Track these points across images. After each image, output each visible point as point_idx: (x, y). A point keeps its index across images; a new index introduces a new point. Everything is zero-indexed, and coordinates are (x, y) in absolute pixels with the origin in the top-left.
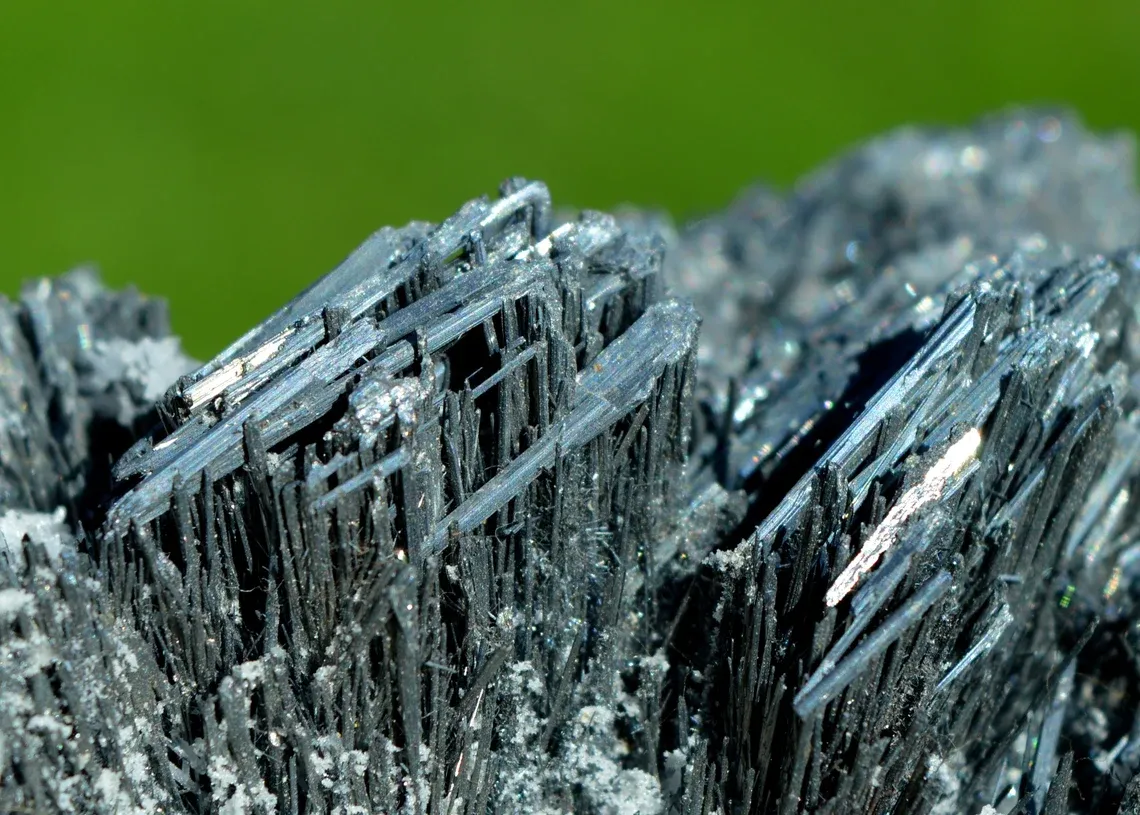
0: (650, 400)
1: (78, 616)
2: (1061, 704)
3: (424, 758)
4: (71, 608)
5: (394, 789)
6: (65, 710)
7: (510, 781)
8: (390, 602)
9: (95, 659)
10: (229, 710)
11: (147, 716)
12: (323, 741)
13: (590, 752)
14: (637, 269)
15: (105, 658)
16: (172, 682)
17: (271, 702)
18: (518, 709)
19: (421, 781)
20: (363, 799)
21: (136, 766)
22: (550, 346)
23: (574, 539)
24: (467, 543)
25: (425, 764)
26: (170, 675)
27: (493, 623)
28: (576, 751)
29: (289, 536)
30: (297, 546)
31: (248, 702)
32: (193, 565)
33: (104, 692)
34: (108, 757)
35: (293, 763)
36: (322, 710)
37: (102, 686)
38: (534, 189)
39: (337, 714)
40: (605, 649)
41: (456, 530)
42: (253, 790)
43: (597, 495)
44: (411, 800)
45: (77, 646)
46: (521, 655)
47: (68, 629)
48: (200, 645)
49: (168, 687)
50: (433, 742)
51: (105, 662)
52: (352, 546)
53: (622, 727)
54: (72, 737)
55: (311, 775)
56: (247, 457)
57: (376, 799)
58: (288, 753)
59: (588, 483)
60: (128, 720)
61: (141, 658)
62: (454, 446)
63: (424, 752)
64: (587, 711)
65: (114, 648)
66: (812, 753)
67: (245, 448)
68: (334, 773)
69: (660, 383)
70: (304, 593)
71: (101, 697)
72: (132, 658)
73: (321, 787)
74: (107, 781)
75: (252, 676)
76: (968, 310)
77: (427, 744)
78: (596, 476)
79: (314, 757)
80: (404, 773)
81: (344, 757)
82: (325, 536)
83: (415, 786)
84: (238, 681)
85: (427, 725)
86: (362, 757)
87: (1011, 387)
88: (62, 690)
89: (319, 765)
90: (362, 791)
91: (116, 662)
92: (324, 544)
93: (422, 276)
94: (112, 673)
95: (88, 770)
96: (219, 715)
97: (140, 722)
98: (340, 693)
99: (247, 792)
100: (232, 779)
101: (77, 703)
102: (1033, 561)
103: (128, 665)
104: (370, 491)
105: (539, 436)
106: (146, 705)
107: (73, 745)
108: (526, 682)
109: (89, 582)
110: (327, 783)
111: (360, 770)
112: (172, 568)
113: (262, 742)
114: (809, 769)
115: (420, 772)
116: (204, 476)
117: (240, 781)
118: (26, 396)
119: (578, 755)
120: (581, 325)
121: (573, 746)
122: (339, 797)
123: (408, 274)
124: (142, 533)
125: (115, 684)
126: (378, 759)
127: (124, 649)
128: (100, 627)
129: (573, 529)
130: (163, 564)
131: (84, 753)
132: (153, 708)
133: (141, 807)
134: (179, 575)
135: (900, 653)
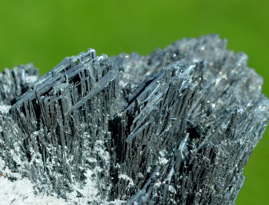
0: (107, 87)
1: (7, 123)
2: (185, 141)
3: (66, 148)
4: (5, 122)
5: (61, 154)
6: (4, 140)
7: (84, 153)
8: (57, 122)
9: (10, 130)
10: (32, 140)
11: (20, 140)
12: (49, 145)
13: (98, 148)
14: (108, 65)
15: (12, 130)
16: (25, 135)
17: (40, 138)
18: (84, 140)
19: (65, 152)
20: (56, 155)
21: (18, 149)
22: (90, 78)
23: (96, 111)
24: (75, 112)
25: (66, 149)
26: (24, 133)
27: (80, 125)
28: (96, 148)
29: (42, 110)
30: (44, 112)
31: (36, 138)
32: (28, 115)
33: (12, 136)
34: (12, 147)
35: (44, 149)
36: (49, 140)
37: (11, 135)
38: (93, 50)
39: (51, 141)
40: (100, 130)
41: (73, 109)
42: (37, 153)
43: (100, 104)
44: (64, 156)
45: (7, 128)
46: (86, 131)
47: (5, 125)
48: (28, 129)
49: (24, 135)
50: (68, 145)
51: (12, 131)
52: (52, 112)
53: (105, 144)
54: (5, 144)
55: (47, 151)
56: (36, 97)
57: (58, 155)
58: (43, 147)
59: (98, 101)
60: (16, 141)
61: (19, 131)
62: (73, 95)
63: (66, 147)
64: (97, 141)
65: (13, 129)
66: (129, 149)
67: (36, 95)
68: (51, 151)
69: (110, 84)
70: (46, 119)
71: (11, 137)
72: (17, 131)
73: (49, 153)
74: (12, 151)
75: (36, 134)
76: (163, 72)
77: (67, 146)
78: (99, 100)
79: (47, 148)
80: (62, 151)
81: (53, 148)
82: (48, 110)
83: (64, 153)
84: (34, 135)
85: (66, 143)
86: (55, 148)
87: (171, 85)
88: (4, 136)
89: (49, 149)
90: (56, 154)
91: (14, 131)
92: (48, 112)
93: (70, 66)
94: (13, 133)
95: (8, 149)
96: (31, 140)
97: (19, 141)
98: (52, 137)
99: (36, 154)
100: (34, 152)
101: (7, 138)
102: (178, 116)
103: (16, 132)
104: (55, 103)
105: (88, 93)
106: (20, 139)
107: (5, 145)
108: (87, 136)
109: (9, 118)
110: (50, 152)
111: (55, 150)
112: (23, 115)
113: (39, 145)
114: (129, 151)
115: (65, 151)
116: (29, 100)
117: (35, 152)
118: (12, 86)
119: (96, 149)
120: (97, 74)
121: (95, 147)
122: (52, 155)
123: (68, 65)
124: (18, 109)
125: (14, 135)
126: (58, 149)
127: (15, 129)
128: (11, 125)
129: (95, 109)
130: (22, 115)
131: (7, 146)
132: (22, 139)
133: (18, 156)
134: (25, 116)
135: (145, 131)
